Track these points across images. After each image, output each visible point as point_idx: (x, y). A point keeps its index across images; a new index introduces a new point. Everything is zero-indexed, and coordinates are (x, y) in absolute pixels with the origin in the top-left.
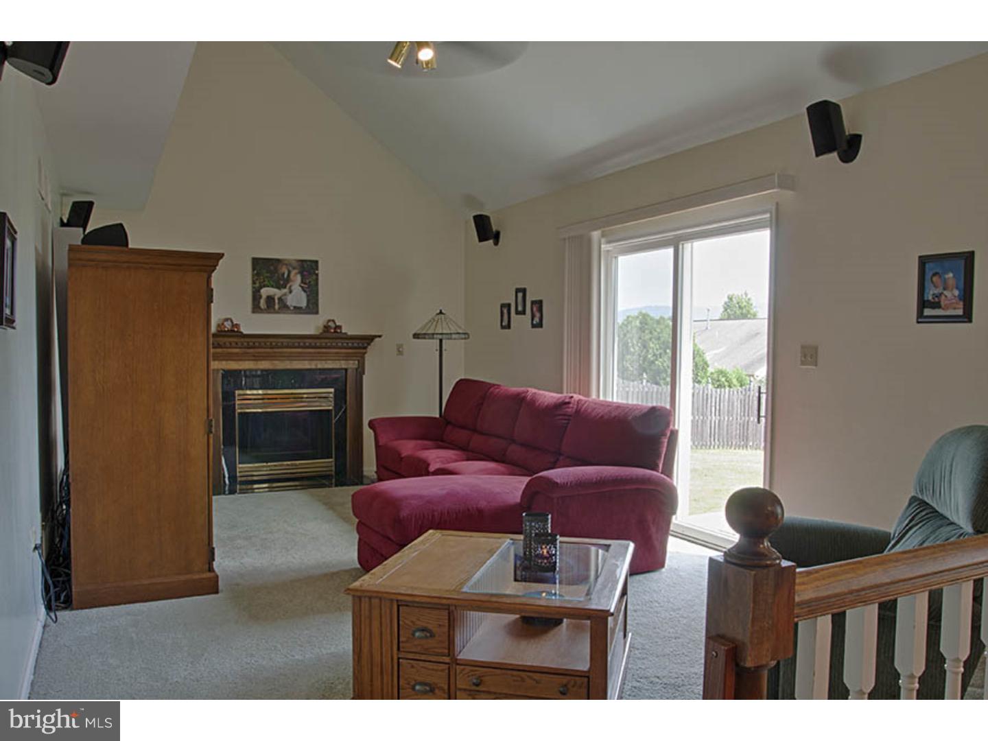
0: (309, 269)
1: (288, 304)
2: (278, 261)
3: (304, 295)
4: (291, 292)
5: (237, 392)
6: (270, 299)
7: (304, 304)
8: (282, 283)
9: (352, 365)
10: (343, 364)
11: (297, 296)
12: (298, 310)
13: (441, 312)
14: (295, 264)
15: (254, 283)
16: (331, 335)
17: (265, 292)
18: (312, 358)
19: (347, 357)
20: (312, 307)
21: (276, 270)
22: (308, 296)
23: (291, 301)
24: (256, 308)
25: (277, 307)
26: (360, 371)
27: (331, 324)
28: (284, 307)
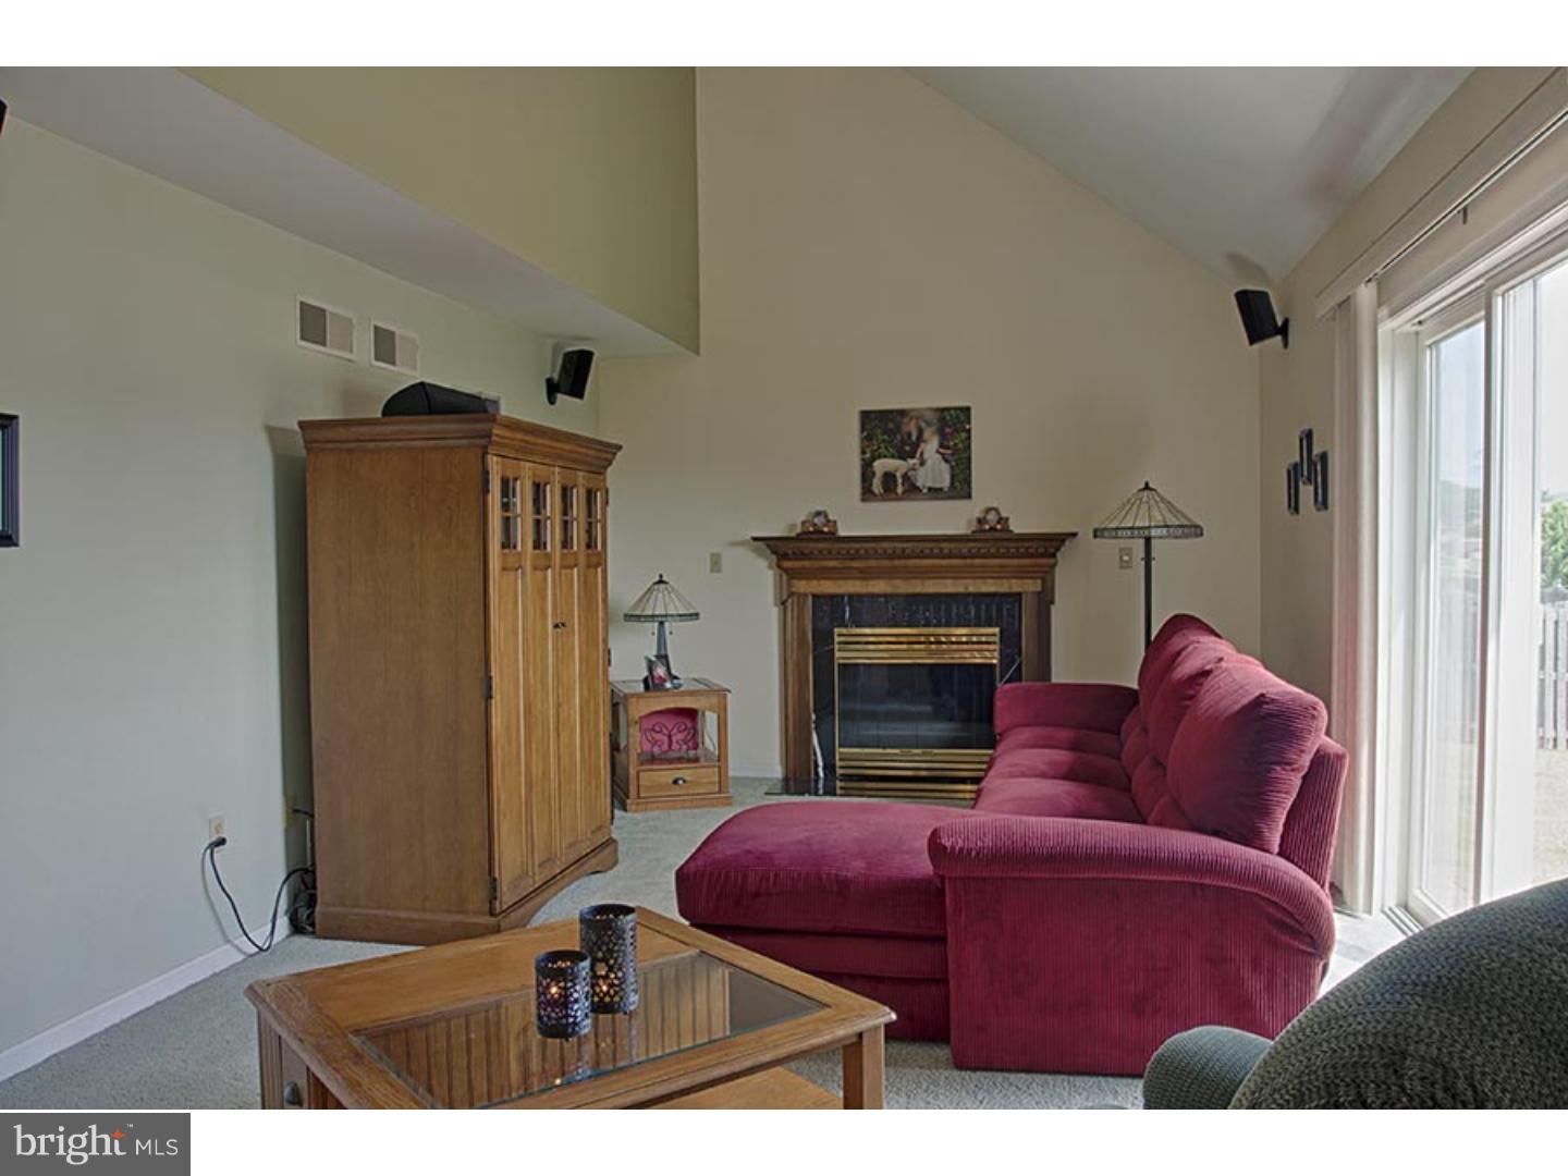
0: (954, 424)
1: (919, 484)
2: (902, 413)
3: (945, 468)
4: (922, 463)
5: (836, 630)
6: (889, 478)
7: (946, 483)
8: (908, 449)
9: (1031, 586)
10: (1015, 586)
11: (933, 468)
12: (935, 493)
13: (1147, 487)
14: (929, 416)
15: (863, 452)
16: (993, 538)
17: (881, 466)
18: (956, 575)
19: (1020, 574)
20: (961, 487)
21: (898, 427)
22: (952, 468)
23: (923, 479)
24: (867, 494)
25: (900, 490)
26: (1045, 600)
27: (992, 517)
28: (912, 490)
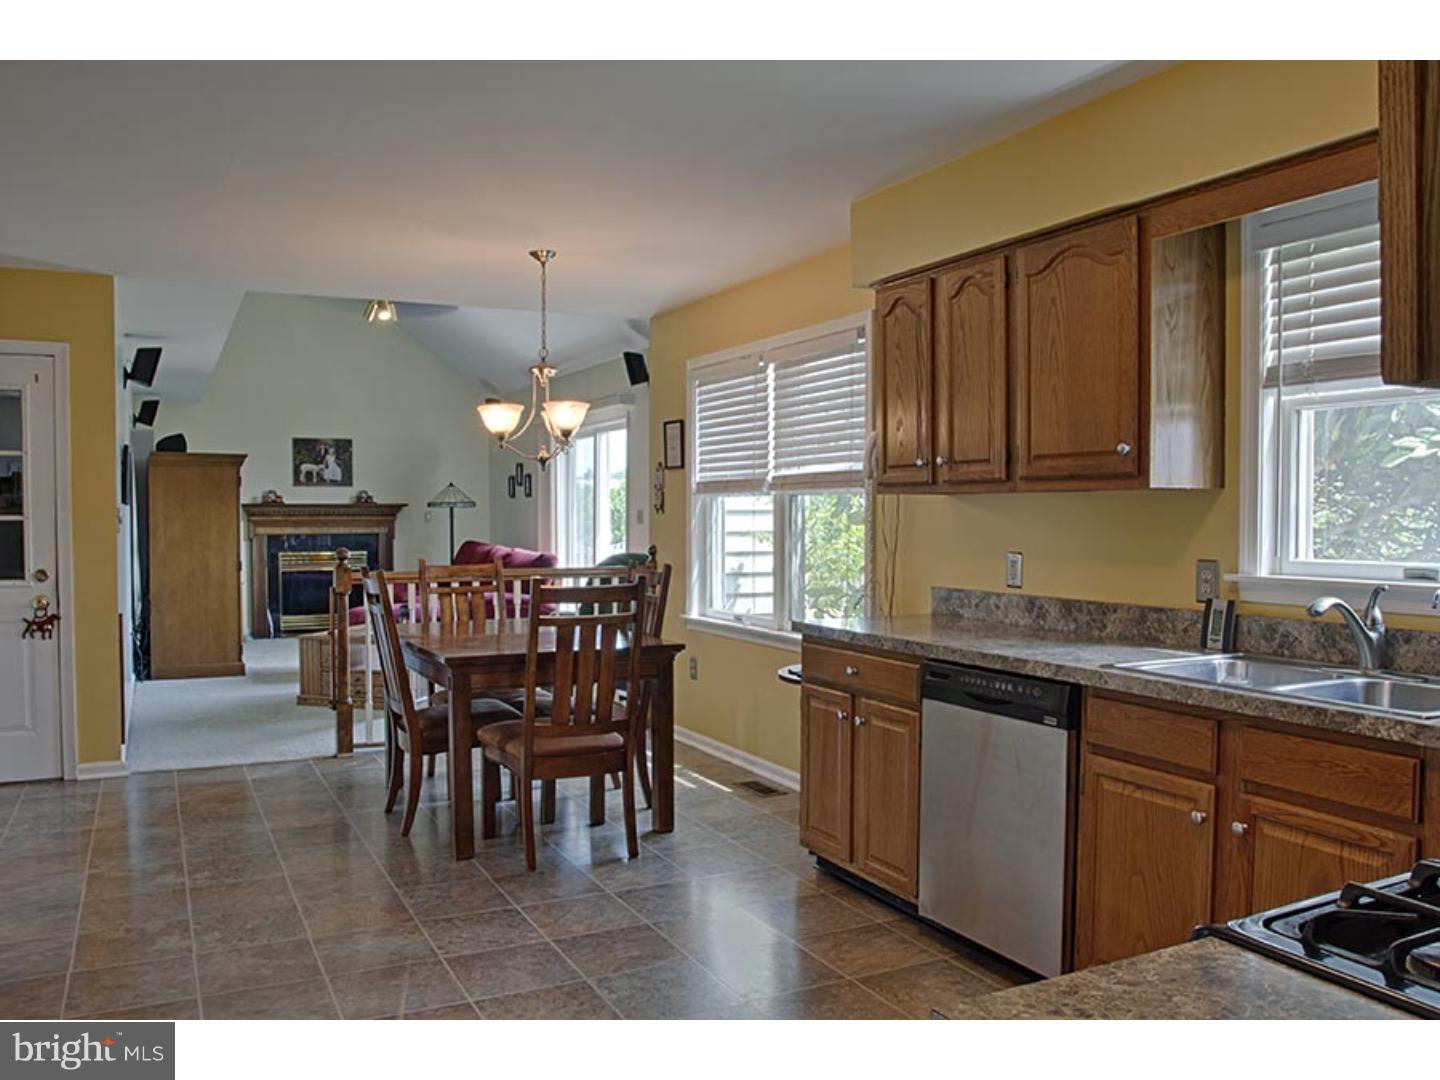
0: (343, 448)
1: (326, 477)
2: (316, 441)
3: (339, 470)
4: (327, 467)
5: (281, 554)
6: (309, 474)
7: (339, 477)
8: (319, 460)
9: (382, 531)
10: (375, 530)
11: (333, 471)
12: (334, 483)
13: (451, 485)
14: (331, 443)
15: (295, 459)
16: (363, 504)
17: (305, 467)
18: (346, 524)
19: (379, 524)
20: (347, 480)
21: (314, 448)
22: (343, 471)
23: (328, 475)
24: (297, 482)
25: (315, 480)
26: (390, 536)
27: (364, 495)
28: (322, 481)
